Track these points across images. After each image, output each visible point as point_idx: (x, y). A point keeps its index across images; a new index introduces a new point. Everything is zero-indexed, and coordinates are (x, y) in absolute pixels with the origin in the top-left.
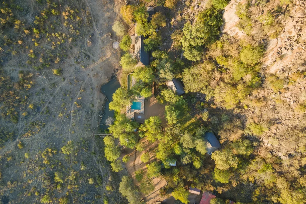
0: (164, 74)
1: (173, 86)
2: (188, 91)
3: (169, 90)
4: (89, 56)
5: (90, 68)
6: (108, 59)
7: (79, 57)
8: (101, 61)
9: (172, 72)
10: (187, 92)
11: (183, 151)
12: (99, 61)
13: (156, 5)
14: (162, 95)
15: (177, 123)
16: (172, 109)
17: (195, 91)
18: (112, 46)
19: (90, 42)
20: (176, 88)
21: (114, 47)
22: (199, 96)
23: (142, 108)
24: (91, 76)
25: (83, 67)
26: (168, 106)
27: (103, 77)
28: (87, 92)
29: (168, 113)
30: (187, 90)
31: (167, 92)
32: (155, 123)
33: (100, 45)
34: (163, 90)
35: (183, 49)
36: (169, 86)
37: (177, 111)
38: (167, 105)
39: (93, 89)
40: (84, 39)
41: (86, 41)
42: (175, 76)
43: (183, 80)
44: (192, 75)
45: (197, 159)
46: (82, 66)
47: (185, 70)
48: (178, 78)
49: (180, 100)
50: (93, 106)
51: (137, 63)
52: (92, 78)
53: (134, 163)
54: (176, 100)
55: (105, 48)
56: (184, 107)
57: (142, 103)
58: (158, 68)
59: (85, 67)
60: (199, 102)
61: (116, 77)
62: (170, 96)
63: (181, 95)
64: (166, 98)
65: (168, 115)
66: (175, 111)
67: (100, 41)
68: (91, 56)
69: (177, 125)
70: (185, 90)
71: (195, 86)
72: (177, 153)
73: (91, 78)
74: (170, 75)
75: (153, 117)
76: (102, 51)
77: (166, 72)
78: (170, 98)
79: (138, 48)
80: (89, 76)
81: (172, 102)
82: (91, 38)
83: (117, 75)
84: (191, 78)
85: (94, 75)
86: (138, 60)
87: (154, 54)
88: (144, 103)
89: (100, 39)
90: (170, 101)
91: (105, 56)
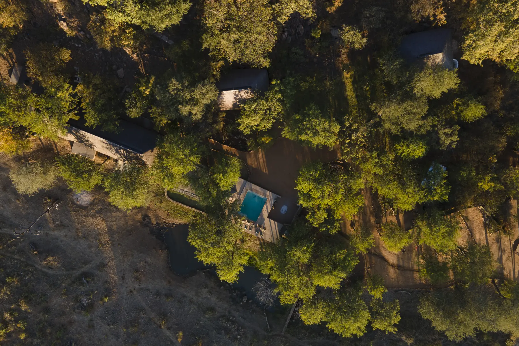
0: (195, 105)
1: (237, 96)
2: (265, 57)
3: (245, 110)
4: (85, 275)
5: (115, 281)
6: (110, 230)
7: (77, 300)
8: (108, 247)
9: (199, 82)
10: (266, 63)
11: (422, 137)
12: (108, 253)
13: (12, 58)
14: (248, 133)
15: (342, 123)
16: (297, 121)
17: (274, 39)
18: (81, 207)
19: (50, 258)
20: (245, 88)
21: (84, 204)
22: (290, 35)
23: (265, 195)
24: (137, 286)
25: (106, 300)
26: (286, 129)
27: (149, 260)
28: (171, 313)
29: (303, 138)
30: (262, 59)
31: (247, 116)
32: (318, 182)
33: (66, 236)
34: (239, 125)
35: (145, 27)
36: (235, 105)
37: (310, 109)
38: (282, 130)
39: (169, 295)
40: (36, 269)
41: (44, 267)
42: (212, 80)
43: (231, 60)
44: (226, 30)
45: (458, 105)
46: (101, 300)
47: (205, 45)
48: (221, 72)
49: (280, 91)
50: (212, 309)
51: (144, 164)
52: (143, 286)
53: (393, 266)
54: (279, 100)
55: (79, 226)
56: (304, 85)
57: (251, 189)
58: (173, 116)
59: (108, 293)
60: (308, 41)
61: (163, 228)
62: (262, 112)
63: (270, 83)
64: (262, 125)
65: (310, 140)
66: (305, 116)
67: (56, 233)
68: (86, 268)
69: (347, 124)
70: (259, 65)
71: (259, 34)
72: (420, 155)
73: (142, 289)
74: (204, 91)
75: (300, 179)
76: (85, 237)
77: (192, 99)
78: (265, 113)
79: (104, 145)
80: (135, 292)
81: (278, 114)
82: (40, 253)
83: (158, 224)
84: (234, 36)
85: (136, 278)
86: (137, 158)
87: (134, 113)
88: (254, 186)
89: (53, 230)
90: (274, 118)
91: (99, 234)
